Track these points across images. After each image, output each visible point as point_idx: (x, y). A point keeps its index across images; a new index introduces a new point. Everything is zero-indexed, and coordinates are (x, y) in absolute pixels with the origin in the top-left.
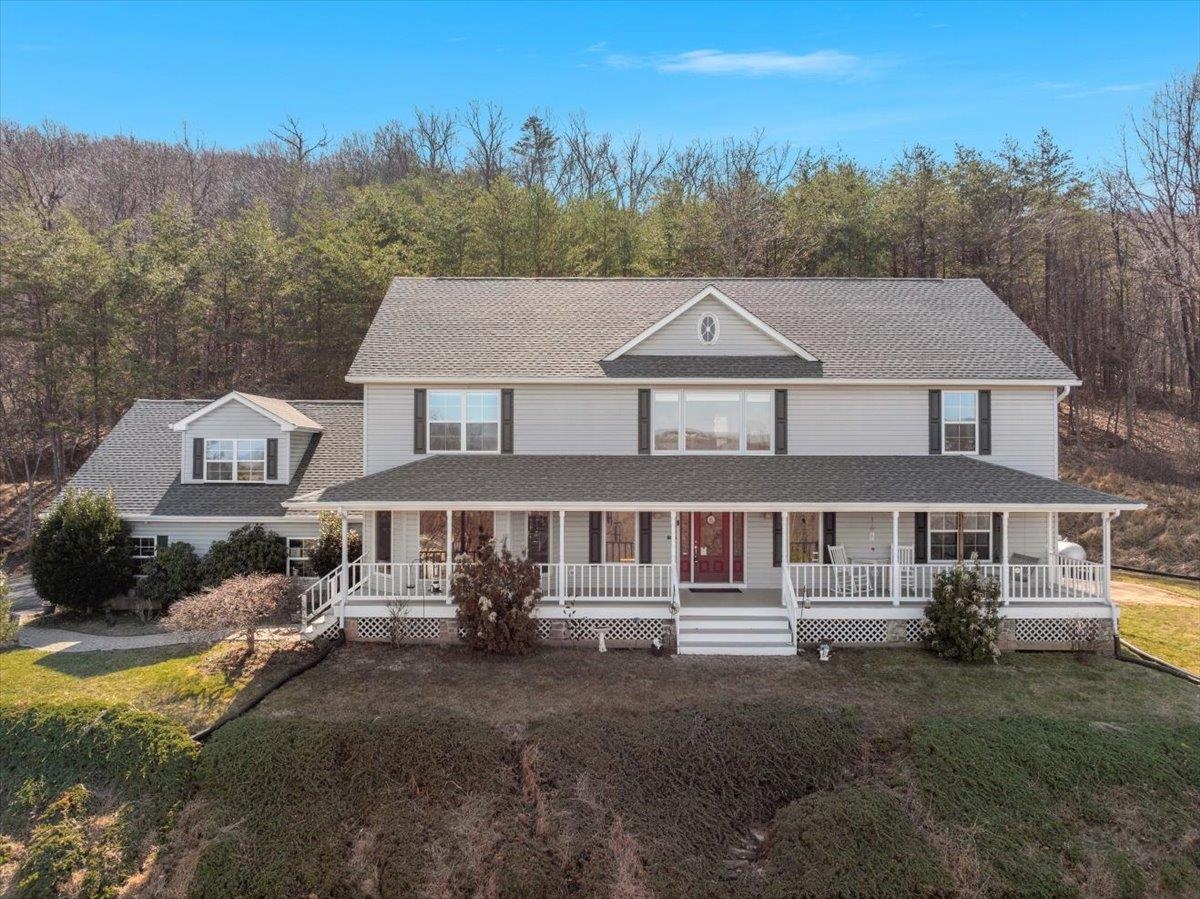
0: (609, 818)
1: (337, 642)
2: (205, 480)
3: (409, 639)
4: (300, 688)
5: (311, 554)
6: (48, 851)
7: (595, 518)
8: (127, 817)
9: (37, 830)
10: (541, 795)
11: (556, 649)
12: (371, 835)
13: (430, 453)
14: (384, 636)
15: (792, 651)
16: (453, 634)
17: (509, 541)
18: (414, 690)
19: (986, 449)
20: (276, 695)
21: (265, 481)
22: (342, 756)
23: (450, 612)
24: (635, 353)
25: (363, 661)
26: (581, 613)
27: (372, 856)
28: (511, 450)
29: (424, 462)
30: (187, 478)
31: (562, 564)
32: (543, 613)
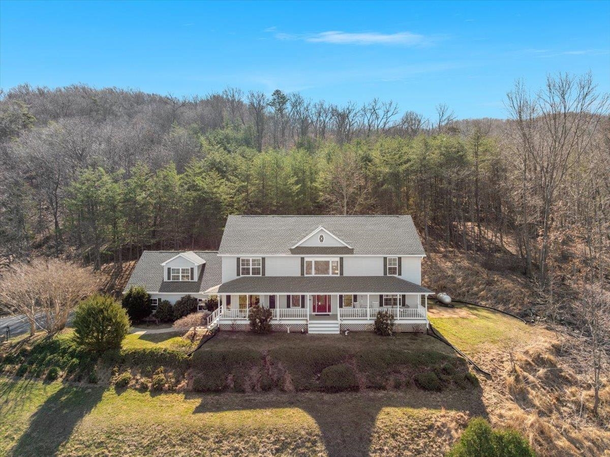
0: (285, 371)
1: (217, 331)
2: (171, 280)
3: (237, 330)
4: (211, 343)
5: (206, 304)
6: (159, 380)
7: (288, 297)
8: (175, 373)
9: (154, 376)
10: (270, 367)
11: (276, 332)
12: (232, 375)
13: (241, 276)
14: (230, 329)
15: (339, 332)
16: (249, 328)
17: (264, 303)
18: (240, 343)
19: (400, 274)
20: (205, 345)
21: (190, 281)
22: (224, 359)
23: (248, 322)
24: (301, 246)
25: (226, 336)
26: (283, 322)
27: (232, 380)
28: (264, 275)
29: (240, 279)
30: (166, 280)
31: (278, 309)
32: (272, 322)
